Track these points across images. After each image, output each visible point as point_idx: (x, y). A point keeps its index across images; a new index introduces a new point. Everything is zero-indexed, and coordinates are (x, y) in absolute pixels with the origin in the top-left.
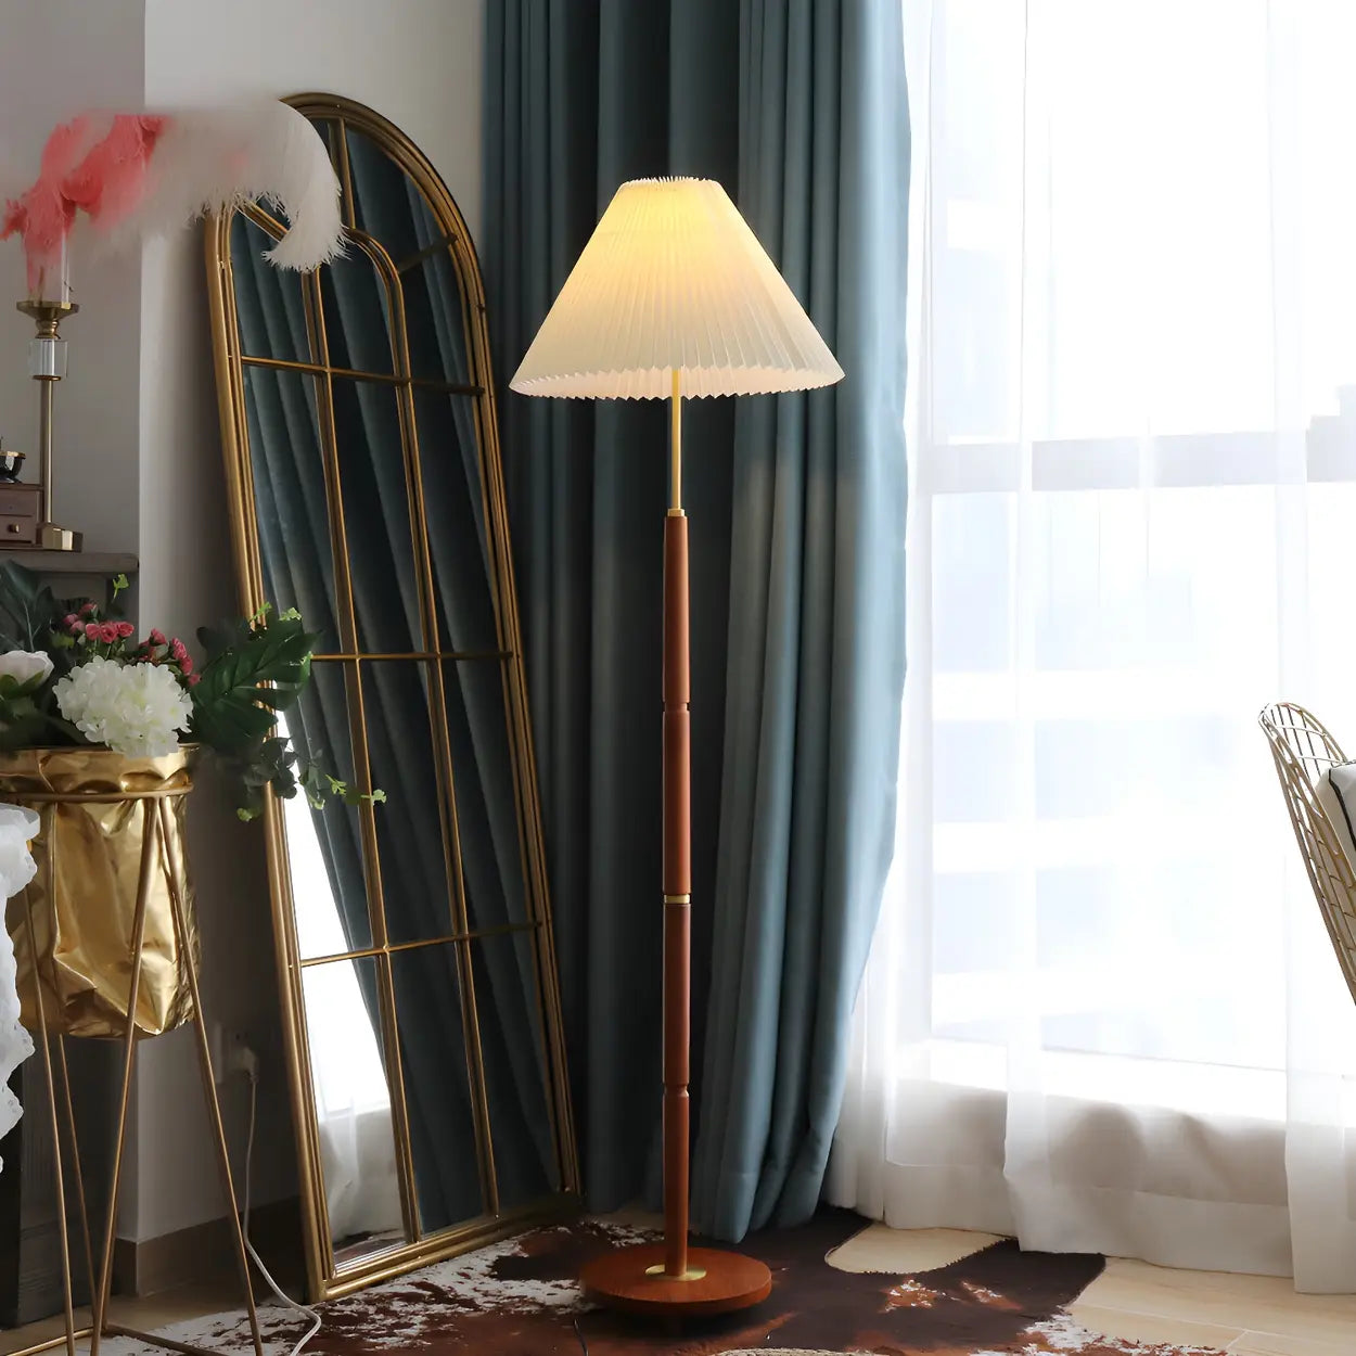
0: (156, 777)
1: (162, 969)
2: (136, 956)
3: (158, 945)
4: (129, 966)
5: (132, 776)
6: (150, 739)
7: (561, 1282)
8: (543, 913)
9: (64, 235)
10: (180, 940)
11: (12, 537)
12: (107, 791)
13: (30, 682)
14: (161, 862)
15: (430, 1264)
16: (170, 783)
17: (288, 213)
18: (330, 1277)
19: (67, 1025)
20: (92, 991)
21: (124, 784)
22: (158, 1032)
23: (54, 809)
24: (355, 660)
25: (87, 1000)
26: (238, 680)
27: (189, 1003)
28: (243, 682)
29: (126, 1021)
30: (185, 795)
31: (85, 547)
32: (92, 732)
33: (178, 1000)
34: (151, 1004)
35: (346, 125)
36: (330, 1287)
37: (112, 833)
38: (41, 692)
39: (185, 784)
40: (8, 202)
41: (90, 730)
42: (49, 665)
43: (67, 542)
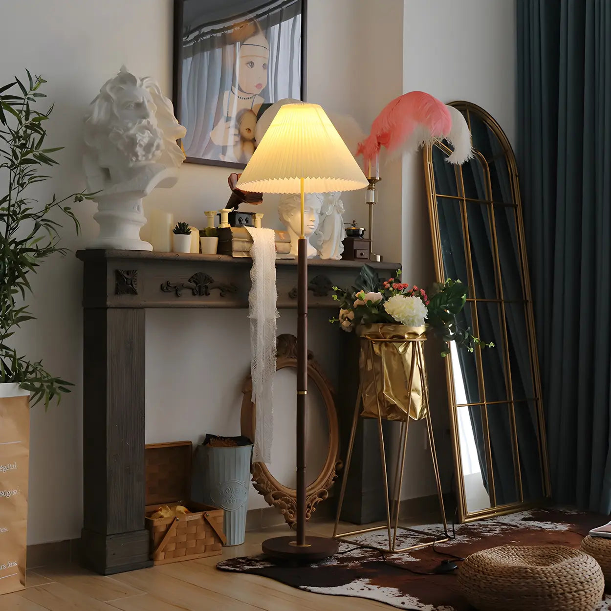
0: (416, 334)
1: (417, 399)
2: (410, 394)
3: (416, 390)
4: (408, 397)
5: (409, 334)
6: (416, 321)
7: (547, 522)
8: (539, 396)
9: (377, 155)
10: (423, 389)
11: (363, 257)
12: (401, 339)
13: (376, 302)
14: (417, 363)
15: (500, 515)
16: (420, 337)
17: (454, 144)
18: (466, 515)
19: (386, 416)
20: (396, 404)
21: (406, 336)
22: (416, 419)
23: (383, 345)
24: (474, 301)
25: (393, 408)
26: (442, 303)
27: (425, 411)
28: (443, 304)
29: (407, 415)
30: (424, 341)
31: (384, 260)
32: (397, 318)
33: (422, 410)
34: (414, 409)
35: (469, 111)
36: (466, 519)
37: (402, 352)
38: (379, 306)
39: (424, 338)
40: (358, 144)
41: (396, 317)
42: (382, 297)
43: (379, 260)
